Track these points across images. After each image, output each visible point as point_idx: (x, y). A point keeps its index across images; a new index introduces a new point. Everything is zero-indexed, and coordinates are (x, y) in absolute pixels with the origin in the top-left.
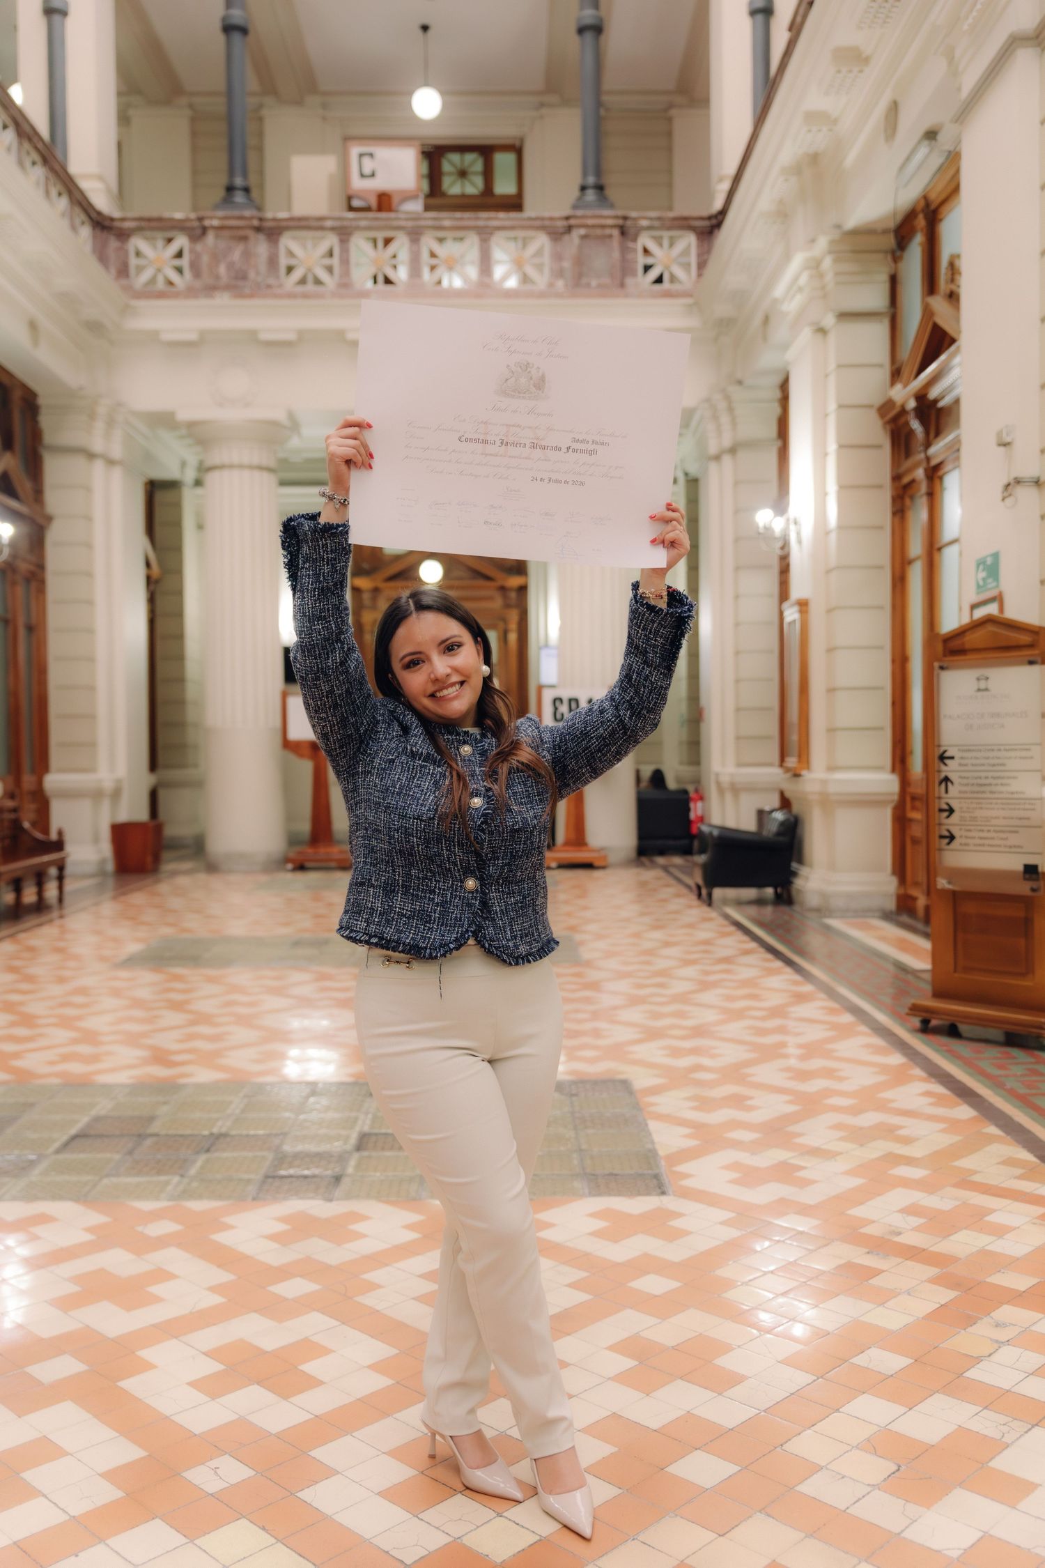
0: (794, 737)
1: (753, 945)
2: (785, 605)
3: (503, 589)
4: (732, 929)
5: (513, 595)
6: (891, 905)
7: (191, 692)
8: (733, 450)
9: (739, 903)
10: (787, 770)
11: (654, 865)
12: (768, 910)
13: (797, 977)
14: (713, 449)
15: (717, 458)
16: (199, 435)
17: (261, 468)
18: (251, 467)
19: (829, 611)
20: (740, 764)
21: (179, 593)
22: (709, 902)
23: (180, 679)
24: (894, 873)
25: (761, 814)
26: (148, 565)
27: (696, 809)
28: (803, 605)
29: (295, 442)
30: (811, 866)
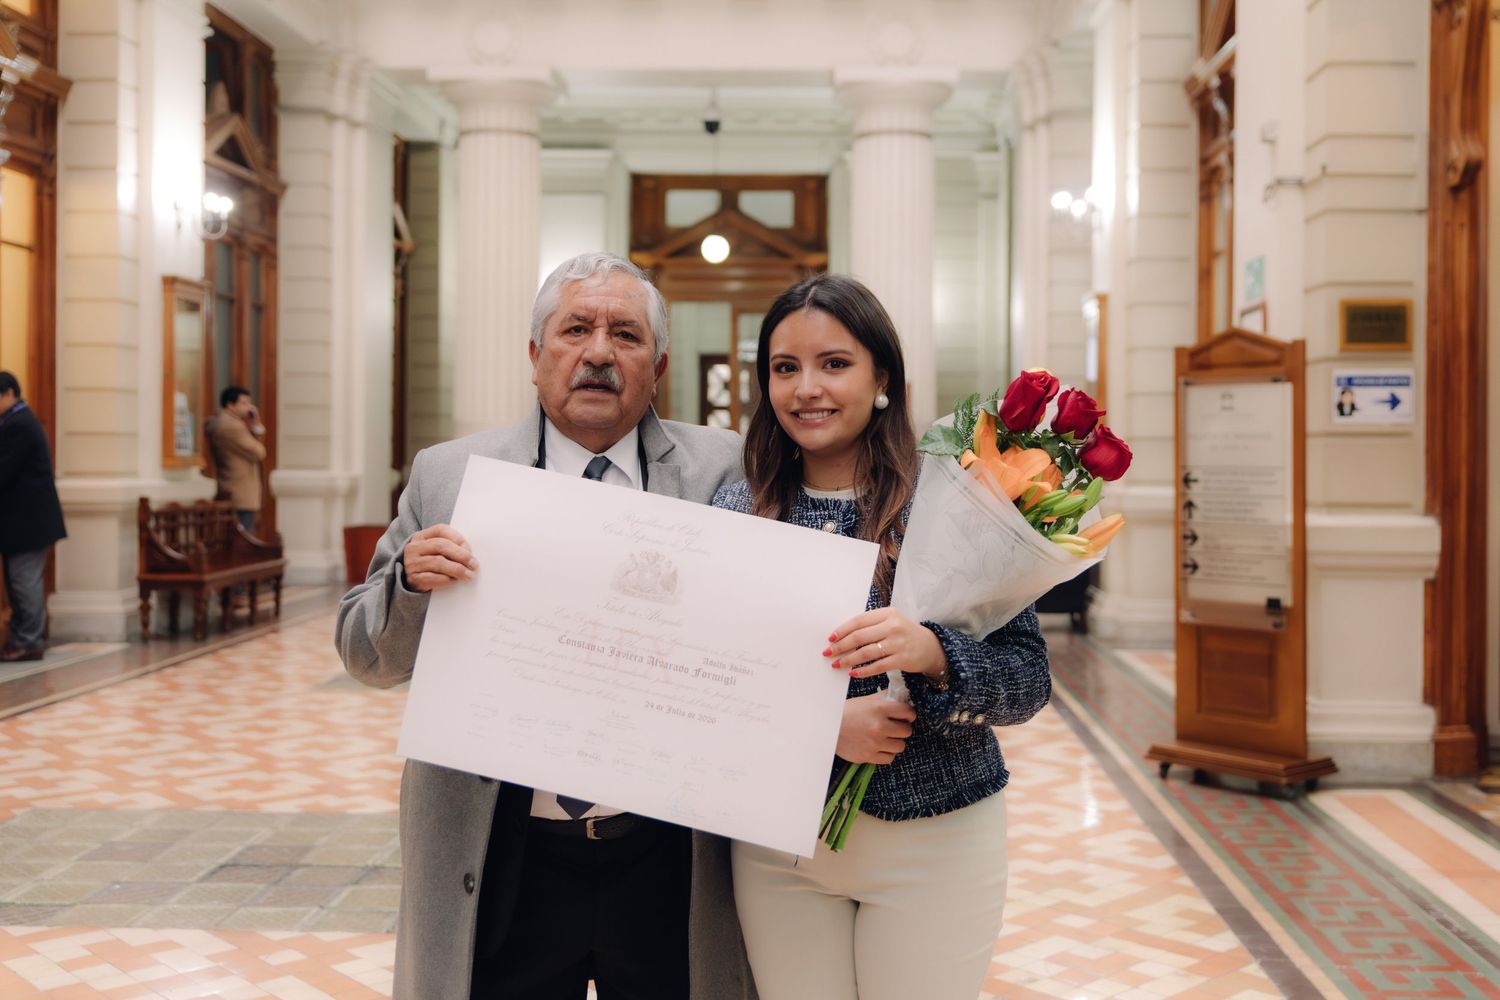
7: (444, 379)
8: (1048, 119)
14: (1027, 116)
15: (1032, 128)
16: (454, 93)
17: (521, 133)
18: (510, 132)
19: (1129, 308)
23: (432, 365)
26: (398, 236)
28: (1104, 300)
29: (562, 102)
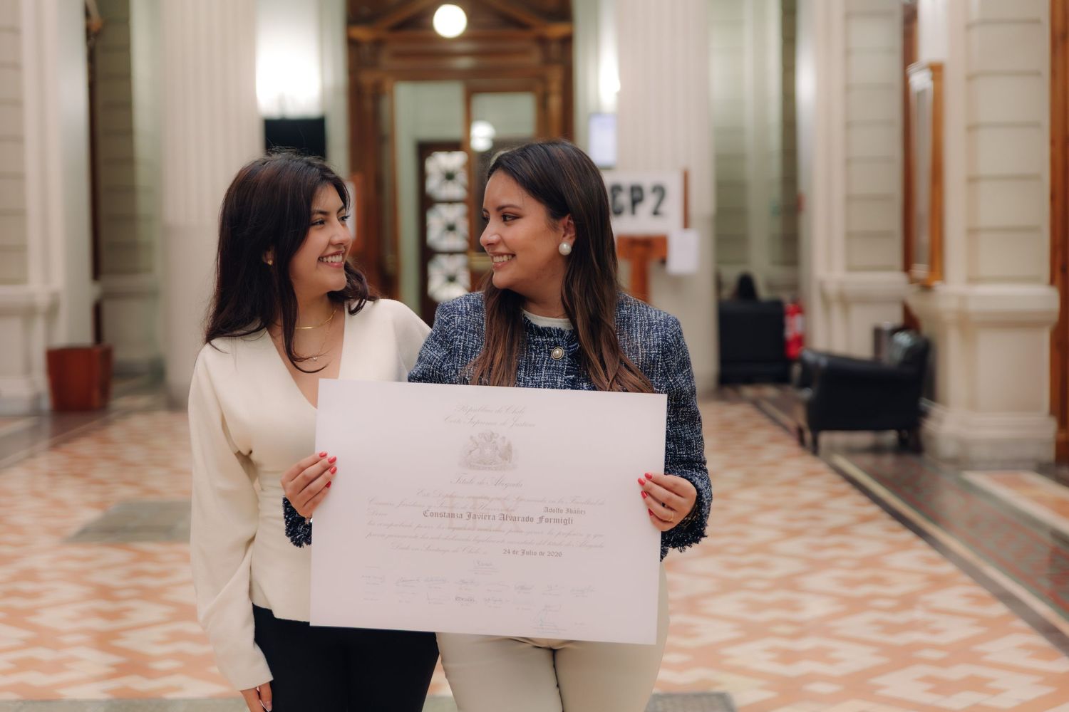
0: (923, 238)
1: (873, 509)
2: (912, 69)
3: (542, 41)
4: (845, 486)
5: (555, 49)
6: (1049, 454)
7: (143, 176)
9: (850, 451)
10: (913, 281)
11: (740, 399)
12: (888, 461)
13: (933, 554)
19: (970, 78)
20: (850, 268)
21: (125, 48)
22: (815, 449)
23: (128, 160)
24: (1053, 412)
25: (878, 334)
26: (87, 14)
27: (794, 327)
28: (936, 70)
30: (945, 403)
